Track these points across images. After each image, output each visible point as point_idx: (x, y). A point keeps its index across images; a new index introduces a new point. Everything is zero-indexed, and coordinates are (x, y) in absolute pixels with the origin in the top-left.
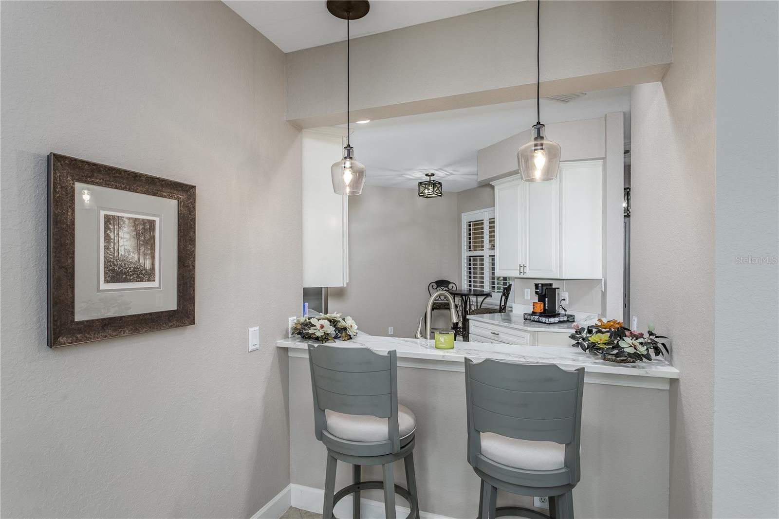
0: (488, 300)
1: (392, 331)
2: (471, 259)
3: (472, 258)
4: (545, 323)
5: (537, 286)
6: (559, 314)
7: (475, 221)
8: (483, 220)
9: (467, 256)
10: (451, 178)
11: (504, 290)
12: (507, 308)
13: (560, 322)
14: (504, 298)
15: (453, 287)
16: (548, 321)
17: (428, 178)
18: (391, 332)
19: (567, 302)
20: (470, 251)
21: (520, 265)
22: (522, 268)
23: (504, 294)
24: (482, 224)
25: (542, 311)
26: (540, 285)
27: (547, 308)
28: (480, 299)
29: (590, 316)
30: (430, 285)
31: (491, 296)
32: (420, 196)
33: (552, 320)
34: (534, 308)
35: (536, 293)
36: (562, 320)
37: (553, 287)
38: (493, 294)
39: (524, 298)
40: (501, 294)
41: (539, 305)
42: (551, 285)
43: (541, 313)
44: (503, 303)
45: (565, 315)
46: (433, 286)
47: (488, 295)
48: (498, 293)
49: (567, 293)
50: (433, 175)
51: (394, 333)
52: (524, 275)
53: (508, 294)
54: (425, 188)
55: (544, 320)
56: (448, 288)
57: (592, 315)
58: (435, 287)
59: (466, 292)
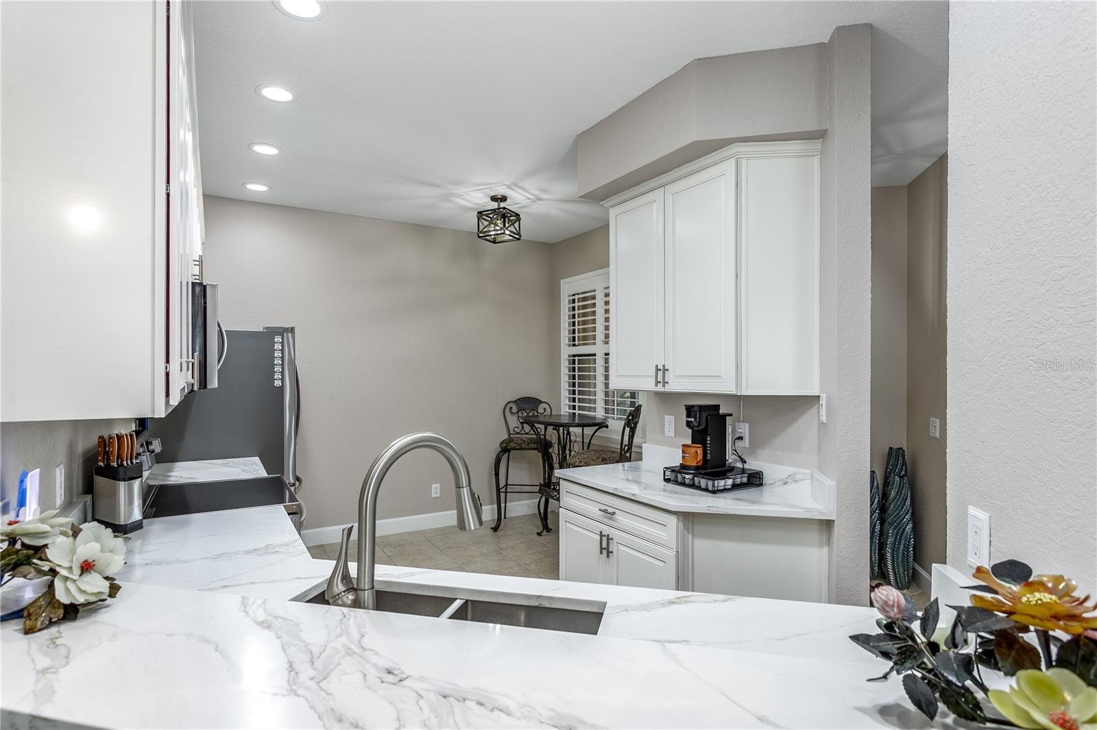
0: (602, 433)
1: (439, 491)
2: (574, 361)
3: (576, 358)
4: (706, 490)
5: (690, 410)
6: (732, 469)
7: (583, 293)
8: (595, 291)
9: (569, 356)
10: (538, 208)
11: (628, 417)
12: (634, 449)
13: (735, 487)
14: (627, 430)
15: (545, 409)
16: (713, 486)
17: (495, 205)
18: (436, 493)
19: (746, 443)
20: (574, 345)
21: (657, 366)
22: (660, 374)
23: (628, 424)
24: (594, 298)
25: (700, 464)
26: (696, 409)
27: (709, 456)
28: (589, 431)
29: (794, 474)
30: (506, 406)
31: (607, 427)
32: (479, 237)
33: (721, 484)
34: (683, 457)
35: (689, 424)
36: (738, 481)
37: (722, 411)
38: (610, 422)
39: (664, 433)
40: (623, 423)
41: (693, 450)
42: (717, 407)
43: (697, 468)
44: (626, 441)
45: (743, 471)
46: (511, 408)
47: (602, 425)
48: (618, 421)
49: (747, 425)
50: (504, 199)
51: (441, 494)
52: (664, 386)
53: (636, 424)
54: (491, 223)
55: (703, 483)
56: (538, 413)
57: (798, 473)
58: (515, 410)
59: (565, 420)
